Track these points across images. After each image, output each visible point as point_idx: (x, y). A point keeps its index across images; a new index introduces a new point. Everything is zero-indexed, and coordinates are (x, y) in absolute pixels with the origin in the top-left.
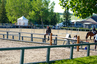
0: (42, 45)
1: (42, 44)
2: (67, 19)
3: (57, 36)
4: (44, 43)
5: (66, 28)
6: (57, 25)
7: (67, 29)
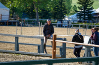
0: (37, 58)
1: (36, 56)
2: (85, 7)
3: (65, 40)
4: (41, 54)
5: (84, 24)
6: (67, 19)
7: (85, 27)
